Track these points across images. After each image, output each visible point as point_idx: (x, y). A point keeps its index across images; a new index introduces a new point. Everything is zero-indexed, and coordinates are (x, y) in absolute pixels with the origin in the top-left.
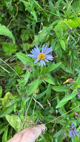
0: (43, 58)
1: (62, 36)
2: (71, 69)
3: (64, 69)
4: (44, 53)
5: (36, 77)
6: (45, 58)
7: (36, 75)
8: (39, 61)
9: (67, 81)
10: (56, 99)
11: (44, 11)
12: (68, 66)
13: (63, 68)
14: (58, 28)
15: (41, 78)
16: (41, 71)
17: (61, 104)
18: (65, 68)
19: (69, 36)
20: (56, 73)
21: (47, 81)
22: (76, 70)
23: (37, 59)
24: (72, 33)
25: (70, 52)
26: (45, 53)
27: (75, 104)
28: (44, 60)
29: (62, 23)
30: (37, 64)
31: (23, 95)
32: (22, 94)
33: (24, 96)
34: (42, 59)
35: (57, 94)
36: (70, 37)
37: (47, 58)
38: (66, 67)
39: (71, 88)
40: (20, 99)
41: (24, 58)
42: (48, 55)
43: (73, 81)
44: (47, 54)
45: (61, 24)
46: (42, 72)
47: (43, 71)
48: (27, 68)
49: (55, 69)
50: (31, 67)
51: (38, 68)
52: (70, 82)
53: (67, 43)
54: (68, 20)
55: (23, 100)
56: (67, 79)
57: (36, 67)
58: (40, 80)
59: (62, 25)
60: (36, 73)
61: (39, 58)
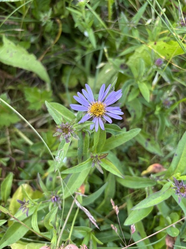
0: (101, 113)
1: (142, 74)
2: (158, 146)
3: (144, 145)
4: (103, 101)
5: (83, 157)
6: (105, 114)
7: (82, 152)
8: (91, 119)
9: (150, 169)
10: (126, 206)
11: (109, 32)
12: (153, 138)
13: (143, 141)
14: (136, 60)
15: (94, 160)
16: (95, 144)
17: (135, 216)
18: (146, 144)
19: (157, 74)
20: (127, 154)
21: (106, 168)
22: (169, 148)
23: (87, 115)
24: (164, 67)
25: (158, 109)
26: (106, 101)
27: (169, 218)
28: (102, 117)
29: (145, 50)
30: (85, 126)
31: (51, 198)
32: (50, 193)
33: (54, 199)
34: (98, 115)
35: (128, 195)
36: (159, 75)
37: (108, 114)
38: (149, 140)
39: (158, 182)
40: (45, 206)
41: (63, 113)
42: (111, 108)
43: (162, 169)
44: (109, 104)
45: (143, 52)
46: (98, 147)
47: (99, 143)
48: (61, 131)
49: (126, 144)
50: (72, 130)
51: (88, 136)
52: (157, 170)
53: (152, 89)
54: (155, 44)
55: (50, 208)
56: (151, 164)
57: (83, 133)
58: (90, 164)
59: (144, 54)
60: (82, 146)
61: (91, 112)
